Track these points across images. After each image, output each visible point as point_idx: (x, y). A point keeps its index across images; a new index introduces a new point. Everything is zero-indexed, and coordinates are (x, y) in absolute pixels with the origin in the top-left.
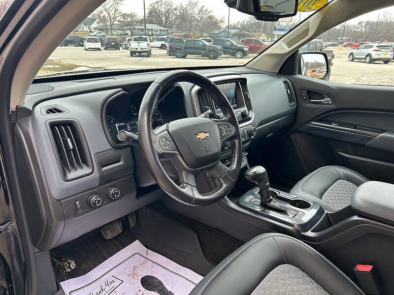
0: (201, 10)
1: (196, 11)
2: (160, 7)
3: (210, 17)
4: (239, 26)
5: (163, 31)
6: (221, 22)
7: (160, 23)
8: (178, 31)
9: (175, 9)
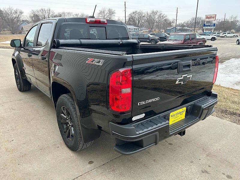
0: (160, 16)
1: (156, 17)
2: (135, 15)
3: (166, 20)
4: (185, 24)
5: (136, 29)
6: (172, 22)
7: (135, 25)
8: (146, 29)
9: (144, 16)
